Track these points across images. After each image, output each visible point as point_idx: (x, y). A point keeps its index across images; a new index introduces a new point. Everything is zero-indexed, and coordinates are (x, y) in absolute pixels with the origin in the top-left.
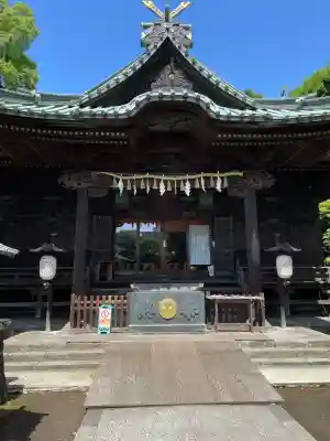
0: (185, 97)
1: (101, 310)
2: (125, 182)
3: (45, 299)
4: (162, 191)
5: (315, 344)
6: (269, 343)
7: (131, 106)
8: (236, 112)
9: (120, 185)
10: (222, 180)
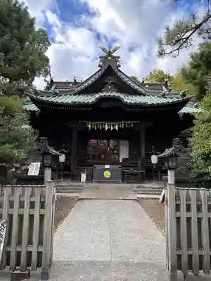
0: (114, 96)
1: (82, 175)
2: (91, 125)
3: (60, 170)
4: (106, 128)
7: (94, 99)
9: (90, 126)
10: (131, 124)
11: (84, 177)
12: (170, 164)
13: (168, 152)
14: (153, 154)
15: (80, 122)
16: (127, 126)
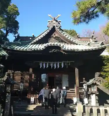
10: (68, 63)
12: (92, 90)
13: (91, 81)
14: (84, 83)
15: (34, 62)
16: (66, 64)
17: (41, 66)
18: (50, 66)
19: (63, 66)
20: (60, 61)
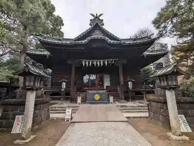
0: (101, 37)
5: (139, 106)
6: (125, 106)
7: (86, 40)
8: (115, 42)
10: (112, 61)
11: (79, 100)
14: (129, 81)
15: (77, 60)
16: (110, 62)
17: (84, 65)
18: (93, 65)
19: (106, 64)
20: (103, 59)
